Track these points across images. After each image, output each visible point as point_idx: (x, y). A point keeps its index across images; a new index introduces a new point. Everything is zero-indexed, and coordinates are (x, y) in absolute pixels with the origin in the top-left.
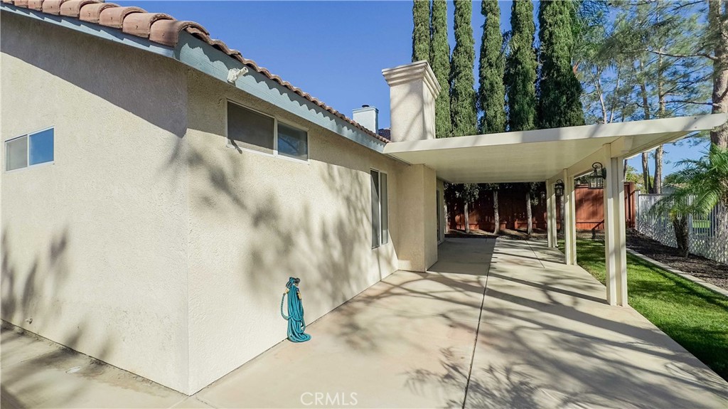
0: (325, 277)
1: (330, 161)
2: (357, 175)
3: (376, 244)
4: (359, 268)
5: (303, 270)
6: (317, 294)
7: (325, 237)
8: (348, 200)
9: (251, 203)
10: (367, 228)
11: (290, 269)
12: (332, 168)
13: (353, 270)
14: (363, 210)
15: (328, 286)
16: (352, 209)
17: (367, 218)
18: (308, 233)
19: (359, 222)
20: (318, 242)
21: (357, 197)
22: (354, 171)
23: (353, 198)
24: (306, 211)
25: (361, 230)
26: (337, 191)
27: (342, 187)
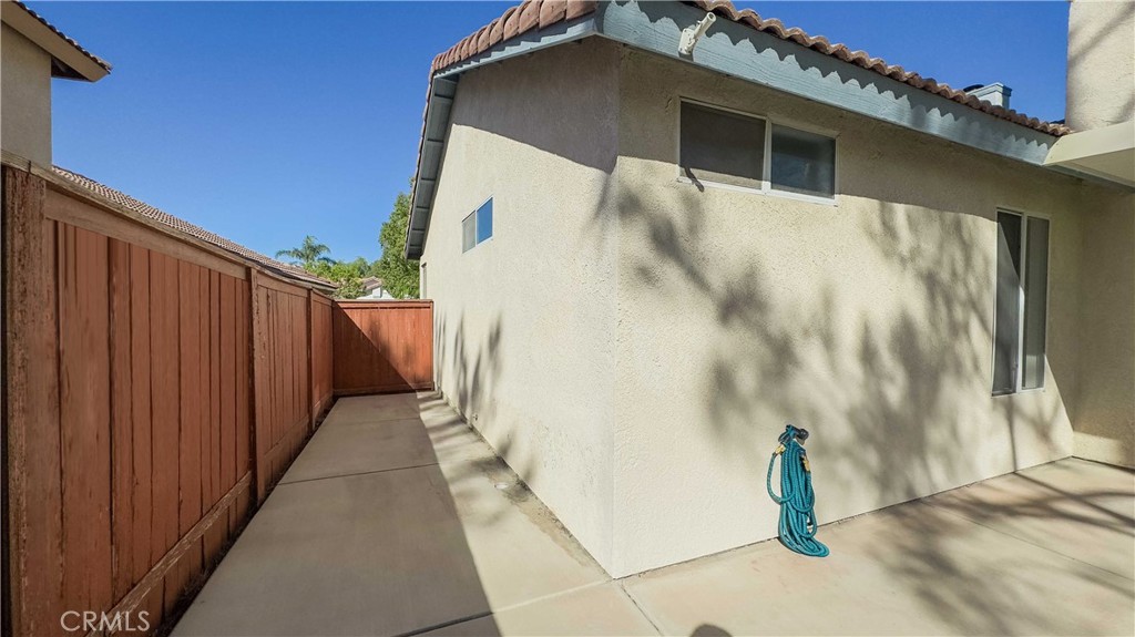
0: (864, 437)
1: (886, 196)
2: (958, 226)
3: (1004, 384)
4: (954, 432)
5: (814, 415)
6: (845, 468)
7: (868, 355)
8: (930, 281)
9: (716, 280)
10: (980, 345)
11: (785, 408)
12: (891, 210)
13: (936, 435)
14: (973, 305)
15: (872, 458)
16: (940, 300)
17: (983, 322)
18: (828, 342)
19: (958, 330)
20: (851, 365)
21: (954, 274)
22: (949, 216)
23: (945, 276)
24: (828, 302)
25: (962, 348)
26: (903, 261)
27: (915, 252)
